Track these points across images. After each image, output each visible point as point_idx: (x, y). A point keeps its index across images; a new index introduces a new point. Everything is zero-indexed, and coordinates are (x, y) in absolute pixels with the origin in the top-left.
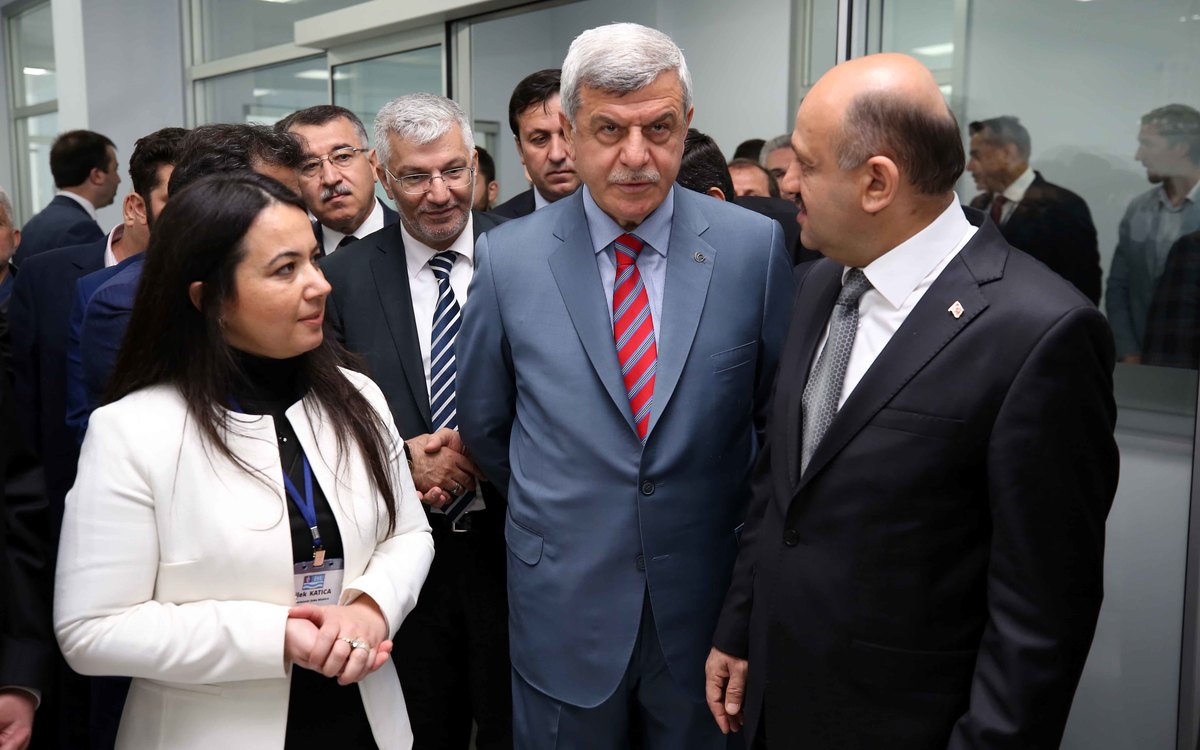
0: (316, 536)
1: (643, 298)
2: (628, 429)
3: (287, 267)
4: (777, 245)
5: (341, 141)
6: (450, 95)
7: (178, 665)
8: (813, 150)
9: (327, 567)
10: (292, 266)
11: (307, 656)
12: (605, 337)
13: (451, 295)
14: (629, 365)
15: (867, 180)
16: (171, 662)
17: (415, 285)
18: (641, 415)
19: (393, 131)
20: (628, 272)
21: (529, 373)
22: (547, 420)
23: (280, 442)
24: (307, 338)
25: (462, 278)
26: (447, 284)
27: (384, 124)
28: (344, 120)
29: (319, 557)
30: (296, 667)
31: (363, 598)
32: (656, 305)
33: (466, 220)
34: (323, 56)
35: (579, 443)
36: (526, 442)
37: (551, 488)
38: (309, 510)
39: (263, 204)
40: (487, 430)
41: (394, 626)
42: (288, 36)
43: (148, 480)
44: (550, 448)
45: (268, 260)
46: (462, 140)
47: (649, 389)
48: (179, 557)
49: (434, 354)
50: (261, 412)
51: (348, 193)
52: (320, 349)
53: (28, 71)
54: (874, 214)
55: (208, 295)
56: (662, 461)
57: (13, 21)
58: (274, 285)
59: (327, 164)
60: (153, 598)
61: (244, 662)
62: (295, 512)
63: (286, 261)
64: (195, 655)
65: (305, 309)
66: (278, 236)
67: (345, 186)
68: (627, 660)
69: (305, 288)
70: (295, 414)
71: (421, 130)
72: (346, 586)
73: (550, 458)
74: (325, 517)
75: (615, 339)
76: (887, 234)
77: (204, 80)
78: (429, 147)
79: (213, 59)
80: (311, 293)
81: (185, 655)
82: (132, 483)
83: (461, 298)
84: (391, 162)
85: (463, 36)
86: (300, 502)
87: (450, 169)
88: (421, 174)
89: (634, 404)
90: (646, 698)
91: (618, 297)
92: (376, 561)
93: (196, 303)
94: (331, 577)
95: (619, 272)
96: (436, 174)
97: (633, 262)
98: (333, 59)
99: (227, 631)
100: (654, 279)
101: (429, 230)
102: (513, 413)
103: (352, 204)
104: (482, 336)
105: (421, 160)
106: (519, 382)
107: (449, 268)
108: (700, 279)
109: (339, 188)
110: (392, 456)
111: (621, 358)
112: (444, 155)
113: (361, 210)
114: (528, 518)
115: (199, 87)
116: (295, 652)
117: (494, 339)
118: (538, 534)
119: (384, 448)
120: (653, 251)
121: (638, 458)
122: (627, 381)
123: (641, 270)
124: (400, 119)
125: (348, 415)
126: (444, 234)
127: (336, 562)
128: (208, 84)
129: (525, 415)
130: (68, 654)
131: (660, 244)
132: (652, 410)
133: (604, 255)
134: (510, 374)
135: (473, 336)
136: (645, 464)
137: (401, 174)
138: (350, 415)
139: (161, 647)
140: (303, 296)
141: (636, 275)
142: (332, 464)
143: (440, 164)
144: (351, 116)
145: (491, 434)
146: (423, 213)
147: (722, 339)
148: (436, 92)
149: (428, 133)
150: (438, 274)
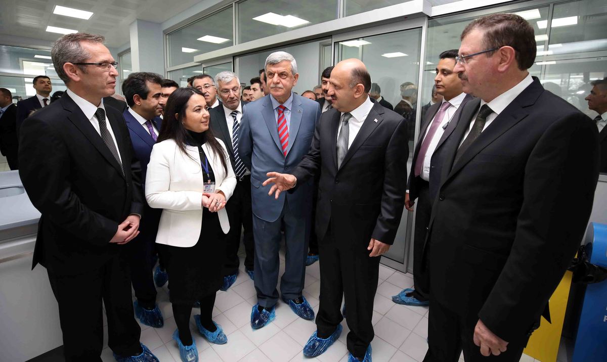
0: (208, 176)
1: (285, 121)
2: (282, 154)
3: (199, 110)
4: (318, 109)
5: (207, 83)
6: (234, 71)
7: (176, 206)
8: (341, 84)
9: (211, 184)
10: (199, 109)
11: (206, 205)
12: (276, 131)
13: (237, 122)
14: (282, 138)
15: (356, 90)
16: (174, 205)
17: (227, 120)
18: (285, 151)
19: (219, 80)
20: (281, 115)
21: (256, 140)
22: (261, 151)
23: (200, 153)
24: (204, 127)
25: (239, 117)
26: (236, 119)
27: (217, 79)
28: (208, 78)
29: (209, 181)
30: (204, 207)
31: (220, 192)
32: (288, 123)
33: (239, 103)
34: (201, 65)
35: (269, 158)
36: (256, 157)
37: (262, 168)
38: (207, 170)
39: (193, 94)
40: (246, 154)
41: (227, 199)
42: (192, 60)
43: (168, 161)
44: (262, 159)
45: (193, 108)
46: (237, 82)
47: (287, 144)
48: (176, 179)
49: (234, 137)
50: (195, 146)
51: (208, 96)
52: (209, 130)
53: (124, 71)
54: (356, 98)
55: (179, 117)
56: (290, 162)
57: (121, 58)
58: (195, 114)
59: (203, 88)
60: (169, 190)
61: (192, 206)
62: (203, 170)
63: (198, 108)
64: (180, 204)
65: (203, 120)
66: (196, 102)
67: (207, 94)
68: (281, 210)
69: (203, 115)
70: (204, 146)
71: (226, 79)
72: (216, 189)
73: (263, 162)
74: (211, 172)
75: (278, 131)
76: (356, 104)
77: (170, 71)
78: (228, 83)
79: (172, 66)
80: (205, 116)
81: (178, 203)
82: (164, 162)
83: (239, 122)
84: (219, 88)
85: (237, 60)
86: (205, 168)
87: (234, 89)
88: (227, 91)
89: (283, 148)
90: (285, 220)
91: (279, 121)
92: (223, 184)
93: (176, 118)
94: (212, 186)
95: (279, 115)
96: (231, 90)
97: (283, 112)
98: (204, 66)
99: (188, 198)
100: (288, 116)
101: (230, 105)
102: (252, 150)
103: (209, 99)
104: (245, 130)
105: (227, 87)
106: (254, 142)
107: (236, 115)
108: (300, 117)
109: (206, 94)
110: (227, 159)
111: (280, 136)
112: (233, 85)
113: (212, 100)
114: (256, 176)
115: (169, 73)
116: (203, 203)
117: (248, 131)
118: (259, 180)
119: (225, 157)
120: (288, 110)
121: (284, 161)
122: (281, 142)
123: (285, 114)
124: (221, 77)
125: (216, 148)
126: (234, 106)
127: (213, 183)
128: (171, 72)
129: (255, 150)
130: (149, 202)
131: (290, 108)
132: (287, 149)
133: (275, 110)
134: (252, 140)
135: (242, 131)
136: (286, 162)
137: (222, 91)
138: (217, 148)
139: (172, 201)
140: (203, 117)
141: (283, 116)
142: (213, 159)
143: (232, 87)
144: (210, 77)
145: (247, 155)
146: (229, 101)
147: (305, 131)
148: (231, 71)
149: (228, 80)
150: (233, 116)
